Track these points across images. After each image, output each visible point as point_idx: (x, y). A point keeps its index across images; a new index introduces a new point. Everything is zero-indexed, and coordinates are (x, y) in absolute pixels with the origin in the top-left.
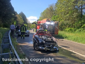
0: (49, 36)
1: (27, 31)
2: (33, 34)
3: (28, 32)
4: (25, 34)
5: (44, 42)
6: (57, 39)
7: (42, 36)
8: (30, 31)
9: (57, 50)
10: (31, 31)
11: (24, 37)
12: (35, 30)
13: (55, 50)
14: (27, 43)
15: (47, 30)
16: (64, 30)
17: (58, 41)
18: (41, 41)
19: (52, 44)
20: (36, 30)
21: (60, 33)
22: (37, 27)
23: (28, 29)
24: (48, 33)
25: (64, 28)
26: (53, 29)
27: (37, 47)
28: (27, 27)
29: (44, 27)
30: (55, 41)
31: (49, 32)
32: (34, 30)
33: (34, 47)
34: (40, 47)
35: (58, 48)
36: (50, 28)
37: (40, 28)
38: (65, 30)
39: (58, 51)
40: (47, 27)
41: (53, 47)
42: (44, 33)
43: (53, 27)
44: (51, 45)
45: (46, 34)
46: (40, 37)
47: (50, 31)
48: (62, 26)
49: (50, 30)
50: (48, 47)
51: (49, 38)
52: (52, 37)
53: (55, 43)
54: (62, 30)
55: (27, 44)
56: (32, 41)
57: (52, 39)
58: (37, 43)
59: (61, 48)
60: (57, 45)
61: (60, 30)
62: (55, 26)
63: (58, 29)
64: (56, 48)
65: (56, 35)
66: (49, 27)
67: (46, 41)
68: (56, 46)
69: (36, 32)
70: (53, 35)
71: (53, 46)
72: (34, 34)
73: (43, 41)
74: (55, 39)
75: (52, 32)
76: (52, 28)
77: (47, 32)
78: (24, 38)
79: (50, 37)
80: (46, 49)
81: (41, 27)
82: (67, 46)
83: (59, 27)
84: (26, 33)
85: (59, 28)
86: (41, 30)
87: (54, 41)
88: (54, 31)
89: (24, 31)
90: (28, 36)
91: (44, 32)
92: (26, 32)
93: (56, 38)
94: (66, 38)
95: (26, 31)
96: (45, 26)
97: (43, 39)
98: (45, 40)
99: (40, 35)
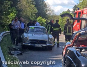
3: (49, 38)
4: (41, 45)
99: (83, 47)
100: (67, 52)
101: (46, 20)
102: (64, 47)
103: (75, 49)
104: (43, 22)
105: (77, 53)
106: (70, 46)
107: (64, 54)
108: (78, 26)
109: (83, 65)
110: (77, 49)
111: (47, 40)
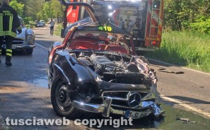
0: (119, 53)
1: (23, 30)
2: (50, 44)
3: (27, 35)
4: (14, 46)
5: (98, 79)
6: (156, 68)
7: (90, 54)
8: (36, 31)
9: (157, 113)
10: (42, 33)
11: (8, 59)
12: (58, 26)
13: (149, 113)
14: (23, 83)
15: (110, 29)
16: (186, 27)
17: (160, 74)
18: (83, 73)
19: (132, 89)
20: (61, 26)
21: (169, 38)
22: (66, 12)
23: (27, 22)
24: (114, 40)
25: (186, 18)
26: (137, 24)
27: (68, 102)
28: (24, 15)
29: (99, 14)
30: (147, 75)
31: (120, 36)
32: (52, 28)
33: (54, 102)
34: (82, 104)
35: (158, 106)
36: (125, 18)
37: (79, 19)
38: (192, 25)
39: (161, 118)
40: (111, 14)
41: (138, 101)
42: (97, 39)
43: (137, 14)
44: (130, 94)
45: (107, 43)
46: (82, 58)
47: (123, 30)
48: (178, 8)
49: (123, 28)
50: (114, 102)
51: (119, 64)
52: (134, 60)
53: (149, 83)
54: (177, 27)
55: (21, 88)
56: (44, 73)
57: (133, 68)
58: (65, 84)
59: (175, 106)
60: (157, 94)
61: (169, 28)
62: (145, 11)
63: (160, 23)
64: (150, 108)
65: (154, 49)
66: (118, 12)
67: (107, 78)
68: (153, 97)
69: (63, 36)
70: (140, 49)
71: (138, 97)
72: (53, 42)
73: (94, 74)
74: (145, 65)
75: (133, 36)
76: (133, 19)
77: (110, 37)
78: (9, 64)
79: (127, 60)
80: (106, 110)
81: (86, 15)
82: (201, 98)
83: (165, 12)
84: (20, 41)
85: (163, 18)
86: (84, 29)
87: (142, 76)
88: (140, 33)
89: (10, 33)
90: (27, 52)
91: (96, 34)
92: (18, 36)
93: (150, 62)
94: (194, 61)
95: (20, 31)
96: (104, 10)
97: (92, 67)
98: (101, 72)
99: (81, 49)
100: (56, 59)
101: (23, 5)
102: (50, 50)
103: (68, 53)
104: (19, 8)
105: (71, 60)
106: (60, 49)
107: (50, 61)
108: (74, 15)
109: (80, 80)
110: (71, 53)
111: (24, 38)
